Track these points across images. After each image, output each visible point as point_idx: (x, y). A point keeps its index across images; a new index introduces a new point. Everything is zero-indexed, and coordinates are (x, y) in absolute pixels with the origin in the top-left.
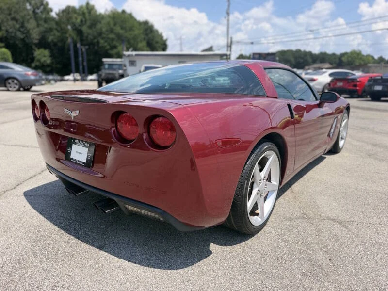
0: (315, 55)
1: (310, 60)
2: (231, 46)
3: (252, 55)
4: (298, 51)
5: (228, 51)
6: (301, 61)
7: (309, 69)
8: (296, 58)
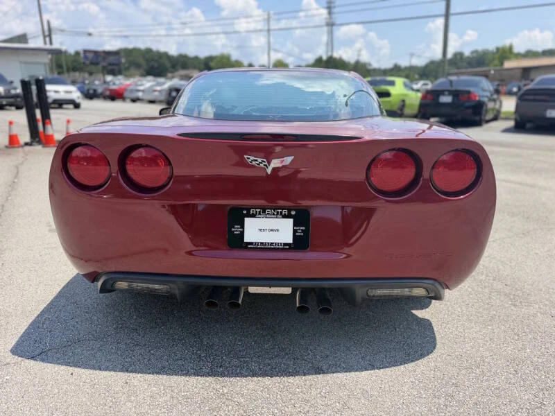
0: (173, 57)
1: (168, 65)
2: (50, 36)
3: (82, 52)
4: (149, 51)
5: (45, 43)
6: (156, 65)
7: (173, 77)
8: (147, 61)
